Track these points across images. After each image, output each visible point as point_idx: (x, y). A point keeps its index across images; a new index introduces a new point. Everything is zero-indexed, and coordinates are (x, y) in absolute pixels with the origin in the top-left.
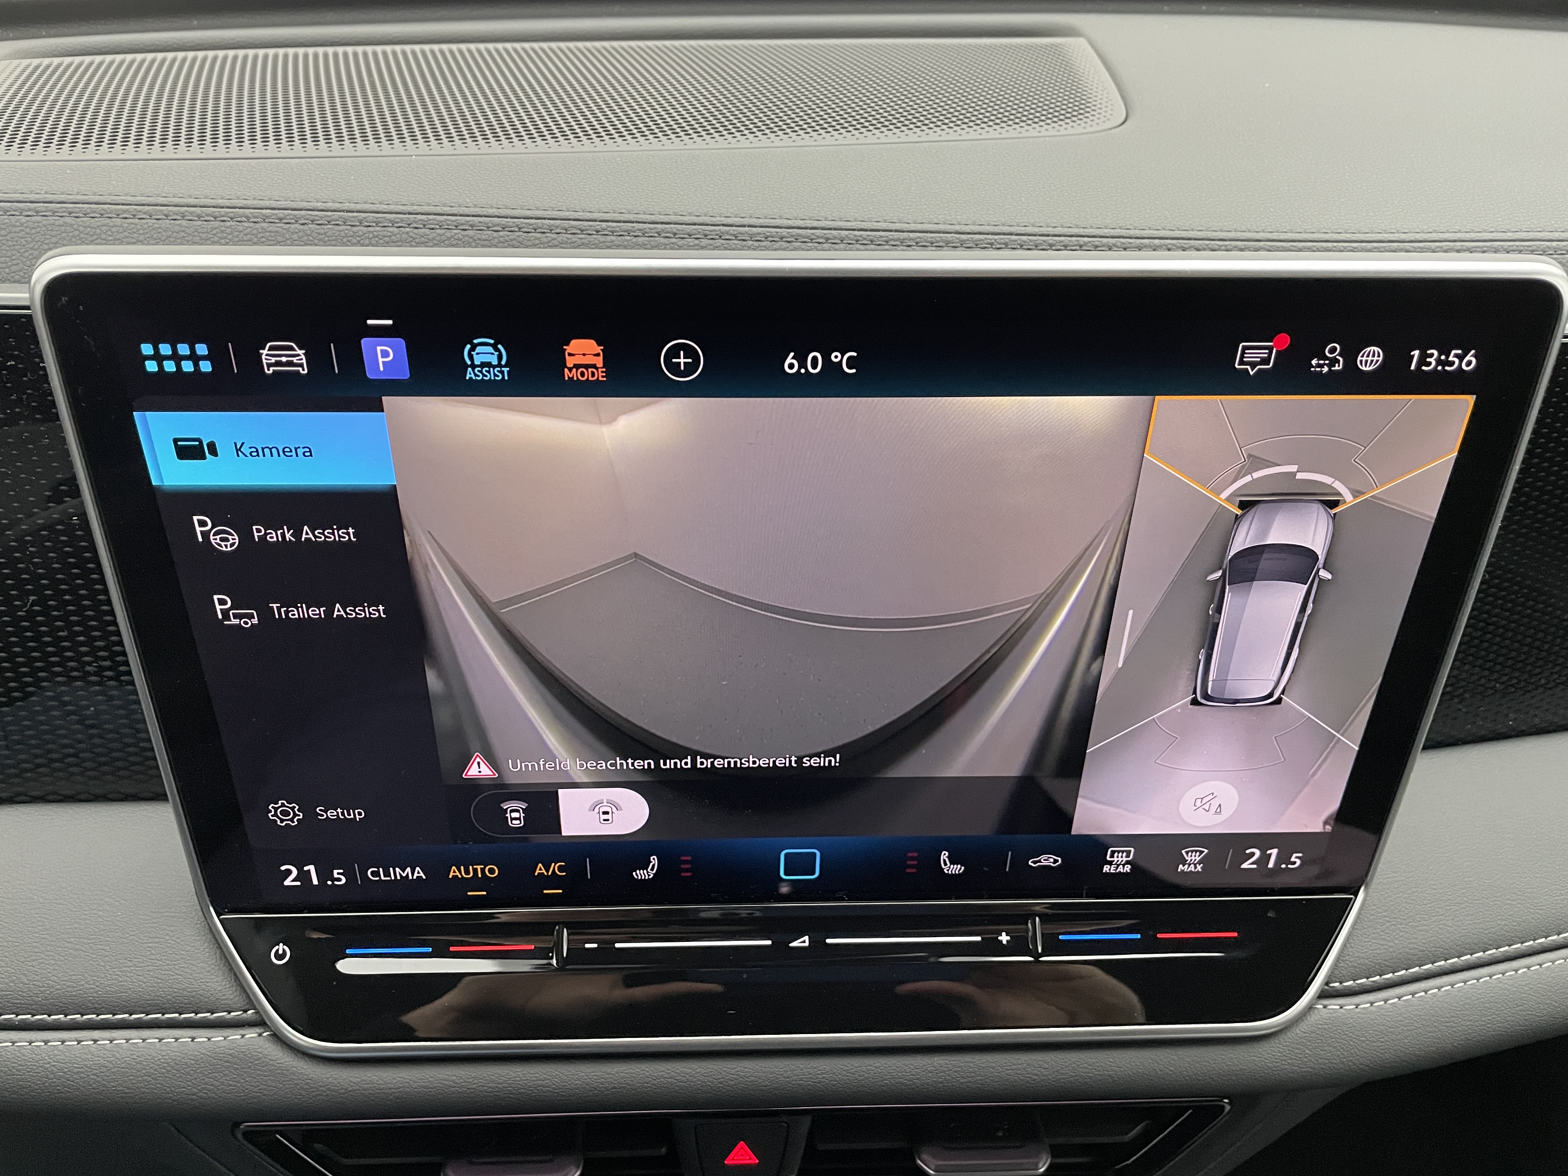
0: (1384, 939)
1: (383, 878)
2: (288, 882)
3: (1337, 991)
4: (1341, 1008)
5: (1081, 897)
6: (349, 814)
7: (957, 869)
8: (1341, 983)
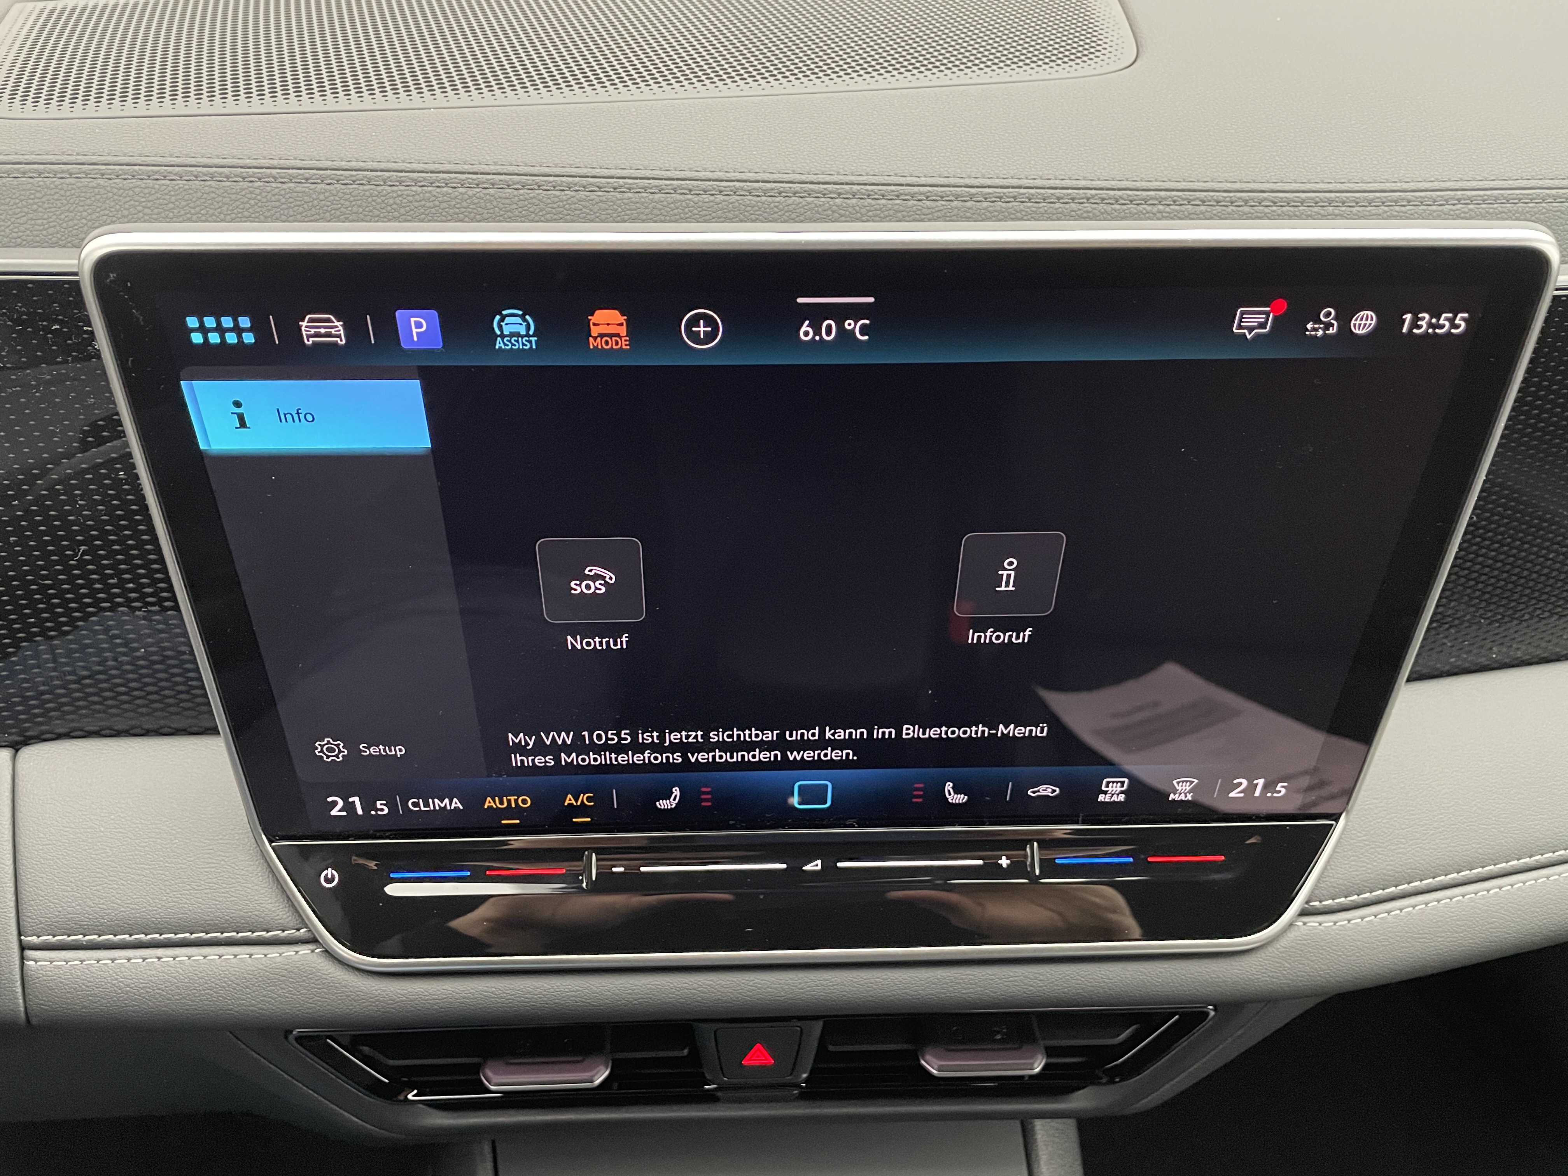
0: (1363, 862)
1: (423, 808)
2: (334, 812)
3: (1318, 909)
4: (1320, 925)
5: (1077, 823)
6: (390, 751)
7: (961, 799)
8: (1320, 902)
